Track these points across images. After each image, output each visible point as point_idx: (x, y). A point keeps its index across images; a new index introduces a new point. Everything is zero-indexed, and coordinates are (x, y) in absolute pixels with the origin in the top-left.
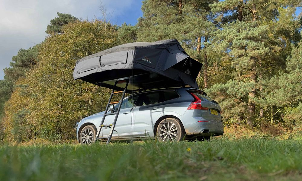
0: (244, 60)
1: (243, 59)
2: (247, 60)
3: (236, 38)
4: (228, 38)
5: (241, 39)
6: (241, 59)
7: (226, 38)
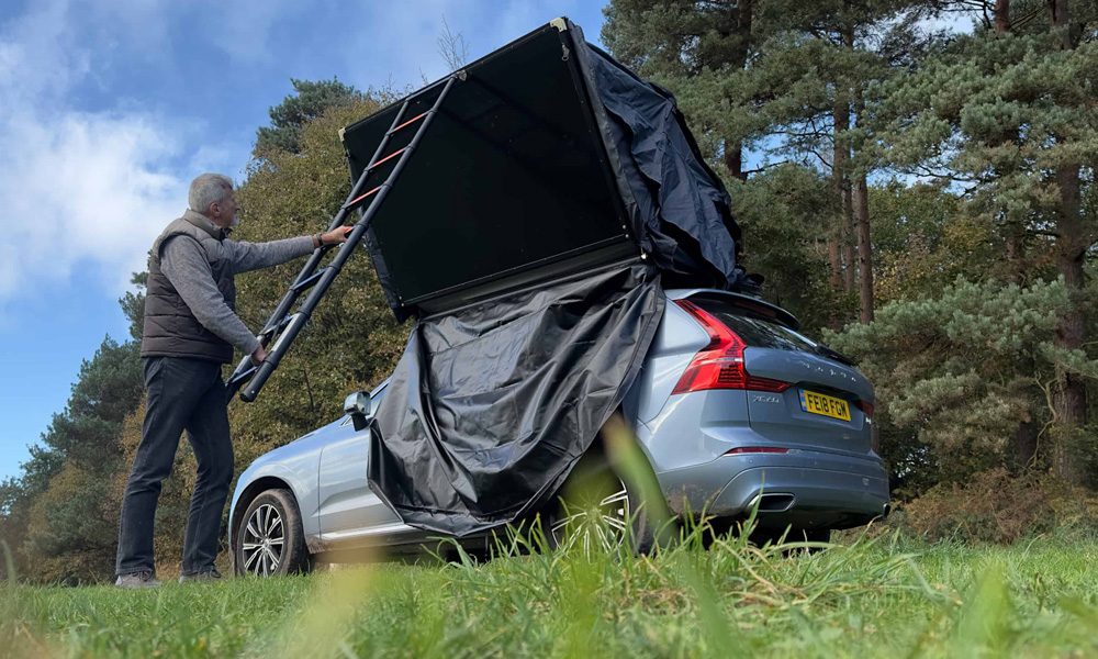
0: (1014, 188)
1: (1012, 184)
2: (1027, 186)
3: (974, 98)
4: (940, 99)
5: (999, 98)
6: (1004, 185)
7: (931, 104)
